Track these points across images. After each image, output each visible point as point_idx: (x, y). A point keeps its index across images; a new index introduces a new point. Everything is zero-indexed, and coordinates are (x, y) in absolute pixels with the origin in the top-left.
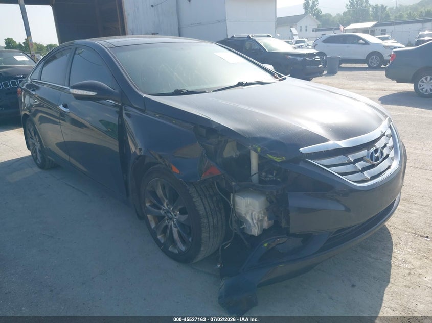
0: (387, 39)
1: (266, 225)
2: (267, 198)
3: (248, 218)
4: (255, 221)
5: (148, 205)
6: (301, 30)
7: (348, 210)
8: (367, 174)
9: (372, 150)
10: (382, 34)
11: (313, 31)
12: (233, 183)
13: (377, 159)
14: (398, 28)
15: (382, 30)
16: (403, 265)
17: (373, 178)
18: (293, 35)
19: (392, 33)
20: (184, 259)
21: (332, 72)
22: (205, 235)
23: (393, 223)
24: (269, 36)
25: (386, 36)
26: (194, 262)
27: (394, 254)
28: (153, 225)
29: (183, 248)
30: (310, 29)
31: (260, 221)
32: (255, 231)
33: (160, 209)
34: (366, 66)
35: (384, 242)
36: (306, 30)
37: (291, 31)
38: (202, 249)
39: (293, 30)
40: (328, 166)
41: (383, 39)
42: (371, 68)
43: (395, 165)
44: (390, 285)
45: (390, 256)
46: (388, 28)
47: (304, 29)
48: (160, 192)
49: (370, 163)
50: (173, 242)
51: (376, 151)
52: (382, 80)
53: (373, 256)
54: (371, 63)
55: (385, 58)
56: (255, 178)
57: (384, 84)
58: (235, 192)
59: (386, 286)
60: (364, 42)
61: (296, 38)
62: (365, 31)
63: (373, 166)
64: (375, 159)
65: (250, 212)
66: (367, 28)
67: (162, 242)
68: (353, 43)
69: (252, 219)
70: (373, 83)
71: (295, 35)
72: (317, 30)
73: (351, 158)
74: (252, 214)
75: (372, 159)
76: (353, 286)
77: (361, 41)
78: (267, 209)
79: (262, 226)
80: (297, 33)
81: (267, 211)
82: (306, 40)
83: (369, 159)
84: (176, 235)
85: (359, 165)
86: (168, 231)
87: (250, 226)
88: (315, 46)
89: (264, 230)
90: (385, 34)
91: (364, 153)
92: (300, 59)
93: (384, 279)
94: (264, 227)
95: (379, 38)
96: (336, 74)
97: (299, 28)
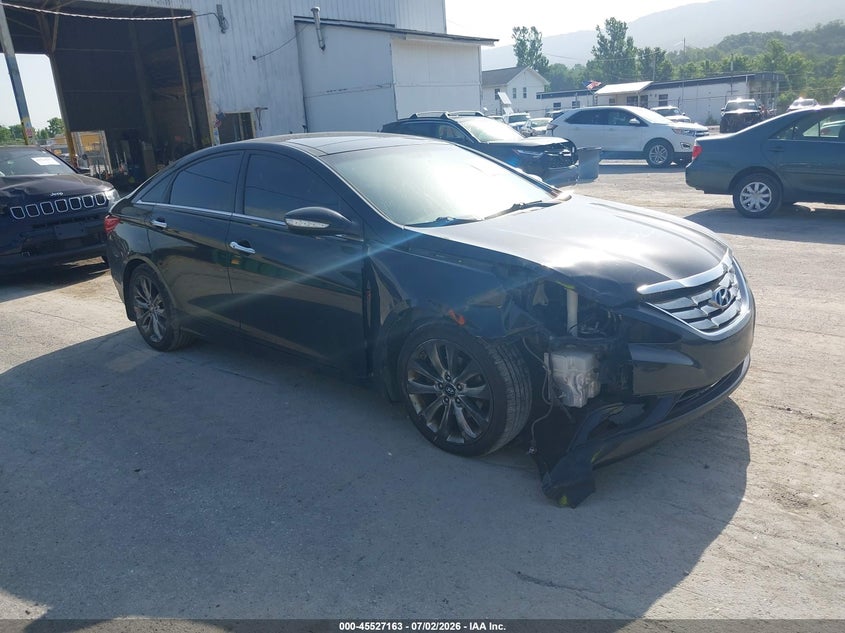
0: (671, 113)
1: (591, 393)
2: (596, 355)
3: (570, 384)
4: (579, 387)
5: (410, 380)
6: (515, 96)
7: (697, 365)
8: (715, 321)
9: (718, 290)
10: (661, 104)
11: (538, 97)
12: (551, 338)
13: (725, 302)
14: (690, 91)
15: (661, 97)
16: (763, 442)
17: (723, 325)
18: (502, 105)
19: (679, 102)
20: (471, 451)
21: (588, 176)
22: (511, 409)
23: (741, 395)
24: (478, 115)
25: (670, 107)
26: (492, 451)
27: (749, 431)
28: (418, 409)
29: (473, 435)
30: (532, 93)
31: (586, 387)
32: (579, 401)
33: (433, 384)
34: (644, 163)
35: (733, 418)
36: (525, 96)
37: (497, 97)
38: (506, 430)
39: (504, 97)
40: (672, 311)
41: (664, 113)
42: (653, 167)
43: (745, 310)
44: (751, 463)
45: (745, 434)
46: (672, 93)
47: (520, 93)
48: (436, 359)
49: (716, 306)
50: (455, 428)
51: (723, 291)
52: (676, 188)
53: (722, 434)
54: (653, 158)
55: (676, 150)
56: (574, 331)
57: (683, 195)
58: (553, 351)
59: (748, 464)
60: (638, 122)
61: (509, 112)
62: (632, 99)
63: (719, 312)
64: (723, 302)
65: (573, 375)
66: (634, 93)
67: (435, 430)
68: (619, 123)
69: (576, 386)
70: (663, 194)
71: (507, 106)
72: (544, 96)
73: (695, 299)
74: (575, 378)
75: (718, 302)
76: (706, 467)
77: (634, 120)
78: (595, 371)
79: (587, 394)
80: (510, 103)
81: (595, 372)
82: (528, 116)
83: (715, 302)
84: (461, 418)
85: (706, 310)
86: (446, 415)
87: (572, 394)
88: (552, 129)
89: (589, 400)
90: (666, 104)
91: (708, 294)
92: (538, 155)
93: (742, 456)
94: (589, 396)
95: (658, 112)
96: (596, 180)
97: (512, 91)
